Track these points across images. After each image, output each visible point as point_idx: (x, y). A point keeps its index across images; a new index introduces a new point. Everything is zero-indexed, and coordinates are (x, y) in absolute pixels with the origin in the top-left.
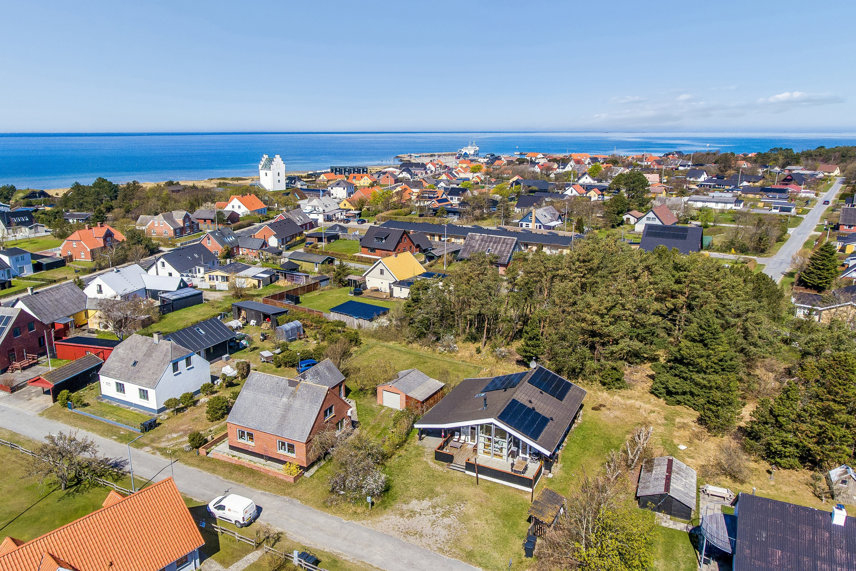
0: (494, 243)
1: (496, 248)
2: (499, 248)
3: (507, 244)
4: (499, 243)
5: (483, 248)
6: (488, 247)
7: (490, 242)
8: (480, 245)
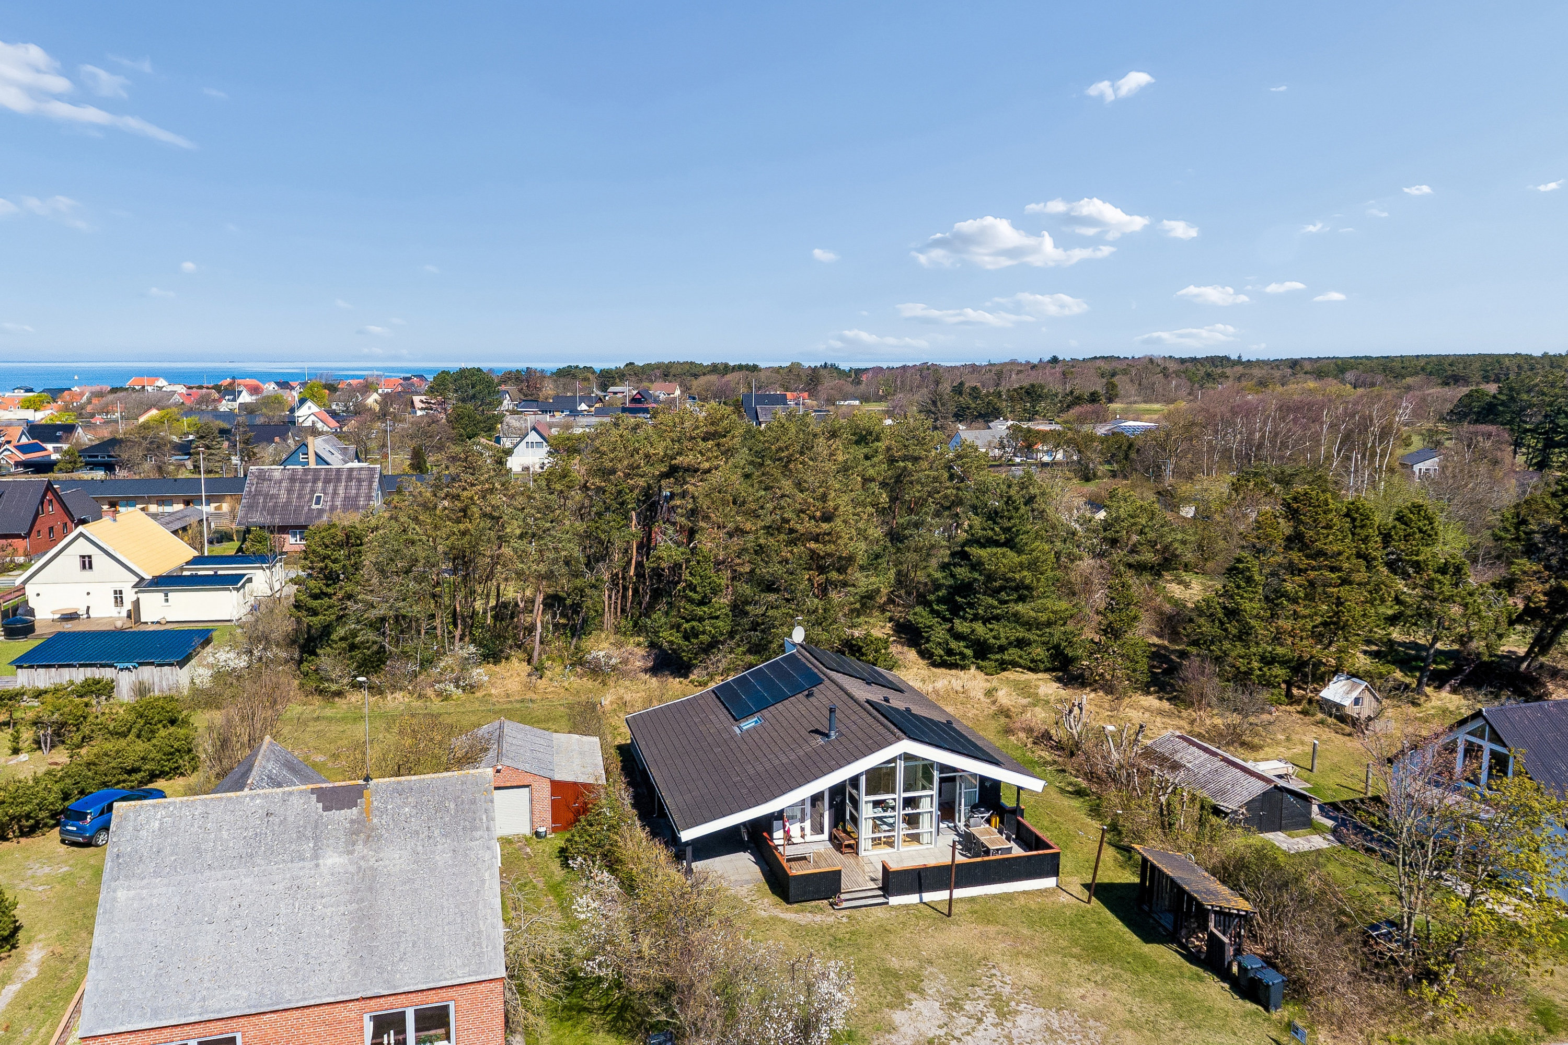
0: (327, 481)
1: (335, 493)
2: (341, 491)
3: (359, 481)
4: (338, 480)
5: (300, 497)
6: (313, 491)
7: (315, 481)
8: (290, 491)
